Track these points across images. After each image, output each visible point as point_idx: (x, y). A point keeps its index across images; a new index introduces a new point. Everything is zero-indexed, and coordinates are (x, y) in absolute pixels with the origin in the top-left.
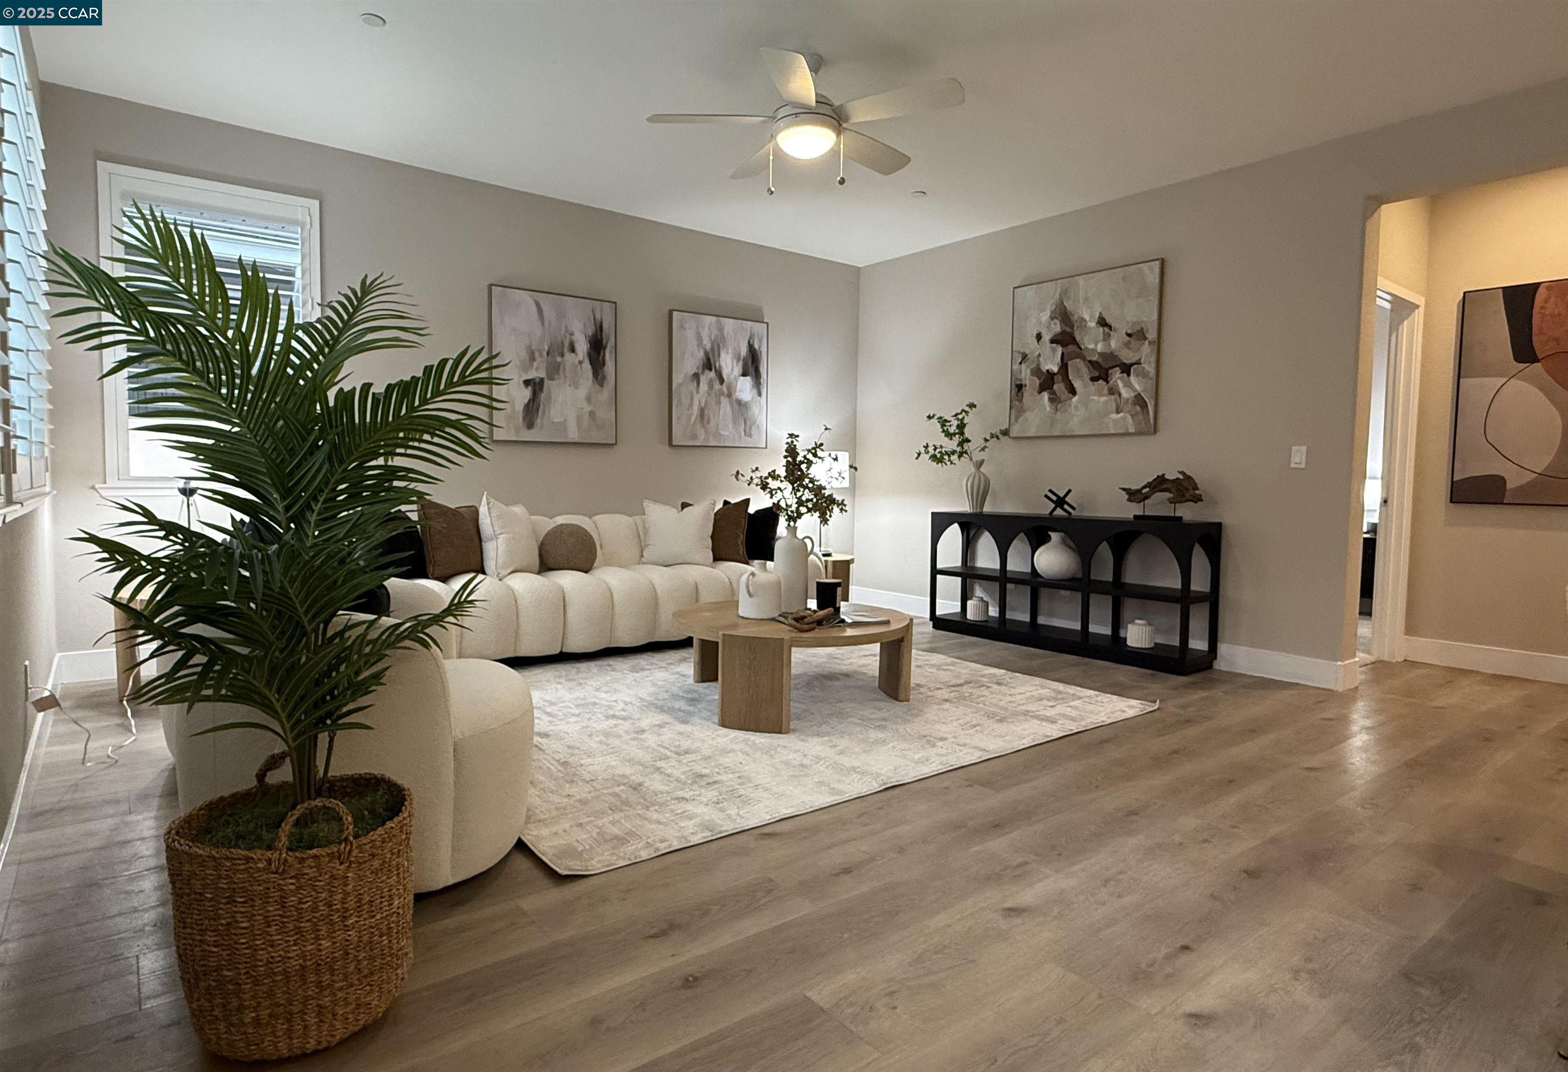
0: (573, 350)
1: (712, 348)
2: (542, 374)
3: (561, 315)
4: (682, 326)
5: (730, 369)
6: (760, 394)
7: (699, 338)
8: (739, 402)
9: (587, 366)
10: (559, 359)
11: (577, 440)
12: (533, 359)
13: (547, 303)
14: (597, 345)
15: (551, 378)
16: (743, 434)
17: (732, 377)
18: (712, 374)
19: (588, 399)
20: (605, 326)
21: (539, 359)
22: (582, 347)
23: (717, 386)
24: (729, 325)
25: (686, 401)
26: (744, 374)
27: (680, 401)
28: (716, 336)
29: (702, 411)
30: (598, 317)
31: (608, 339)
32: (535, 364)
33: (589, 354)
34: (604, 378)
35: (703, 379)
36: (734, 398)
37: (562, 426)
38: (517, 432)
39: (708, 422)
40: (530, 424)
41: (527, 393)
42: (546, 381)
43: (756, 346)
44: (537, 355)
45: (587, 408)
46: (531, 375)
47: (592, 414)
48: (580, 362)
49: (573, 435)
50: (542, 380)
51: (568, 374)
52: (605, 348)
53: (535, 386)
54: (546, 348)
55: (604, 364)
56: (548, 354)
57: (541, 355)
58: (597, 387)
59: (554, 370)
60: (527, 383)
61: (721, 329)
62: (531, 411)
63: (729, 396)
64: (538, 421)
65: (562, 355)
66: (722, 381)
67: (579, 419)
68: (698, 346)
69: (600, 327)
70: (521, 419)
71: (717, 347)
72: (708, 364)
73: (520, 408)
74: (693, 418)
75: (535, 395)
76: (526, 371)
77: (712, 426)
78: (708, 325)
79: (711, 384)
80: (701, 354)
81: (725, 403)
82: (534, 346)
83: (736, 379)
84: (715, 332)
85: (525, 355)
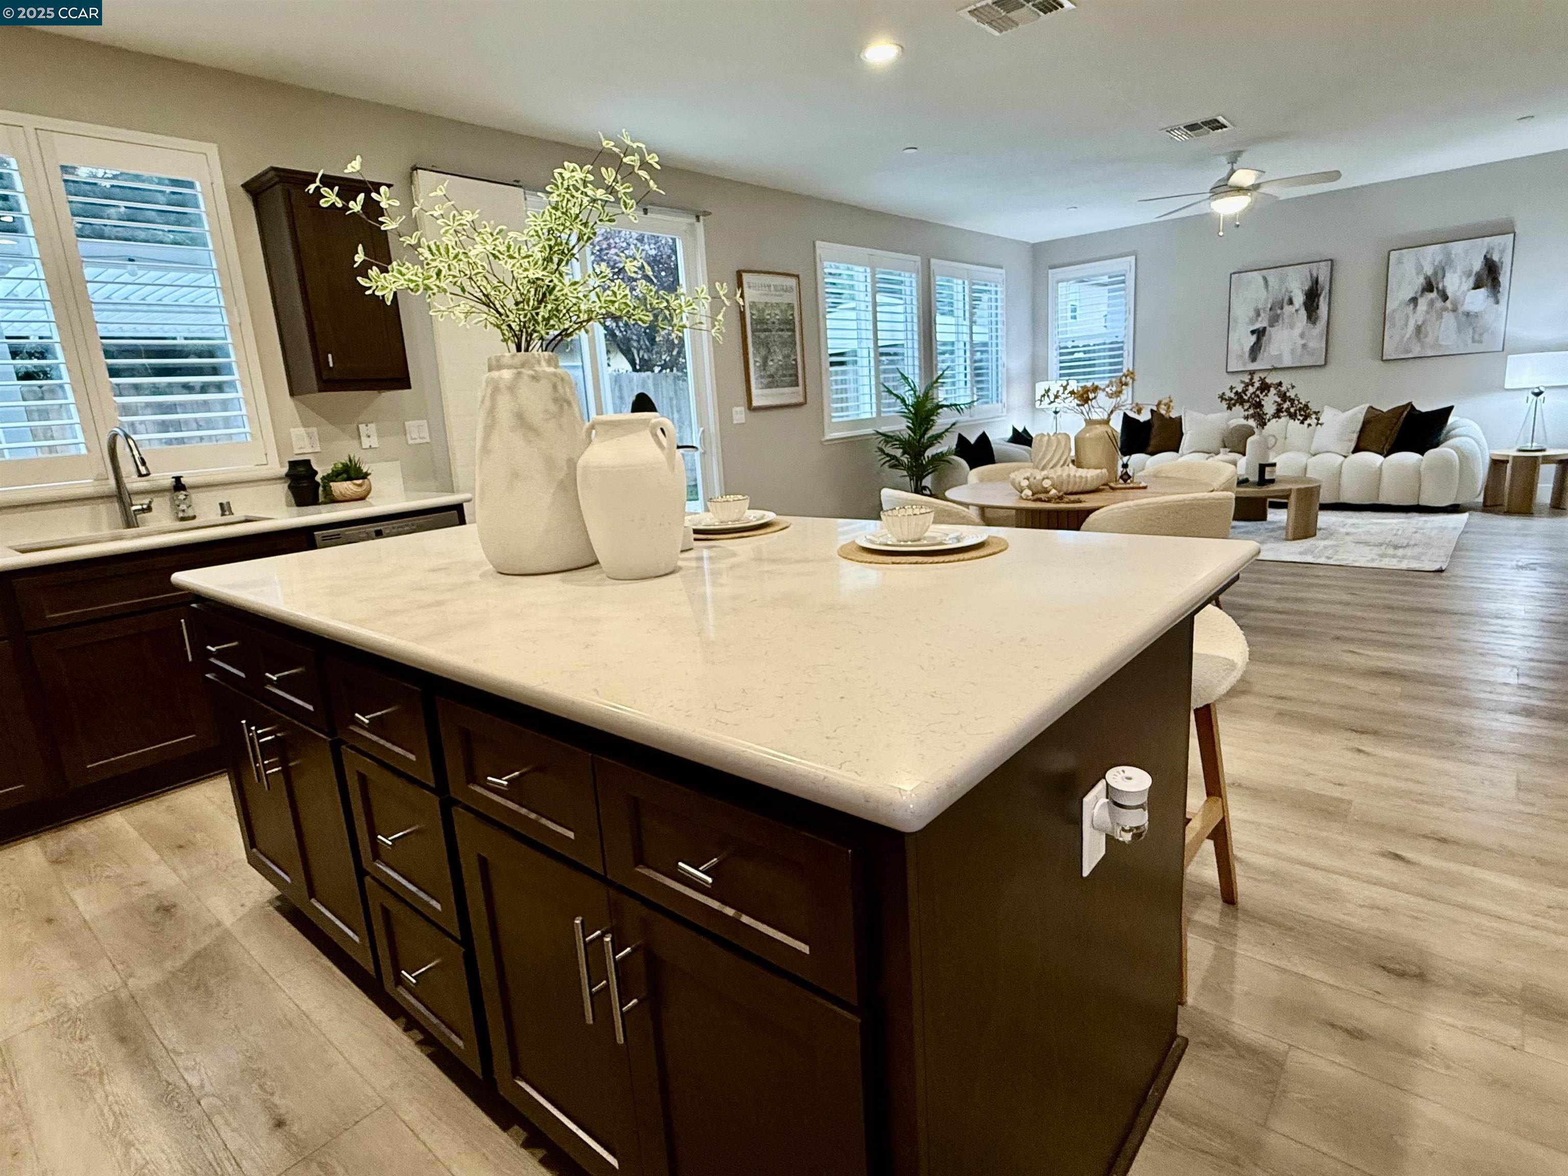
0: (1291, 302)
1: (1435, 273)
2: (1265, 324)
3: (1282, 281)
4: (1400, 262)
5: (1457, 285)
6: (1497, 302)
7: (1419, 268)
8: (1467, 314)
9: (1303, 313)
10: (1279, 311)
11: (1290, 365)
12: (1258, 315)
13: (1272, 276)
14: (1313, 296)
15: (1271, 325)
16: (1470, 341)
17: (1460, 293)
18: (1434, 295)
19: (1302, 336)
20: (1321, 280)
21: (1262, 315)
22: (1299, 299)
23: (1439, 304)
24: (1458, 248)
25: (1400, 323)
26: (1478, 286)
27: (1393, 325)
28: (1440, 262)
29: (1418, 329)
30: (1315, 275)
31: (1323, 288)
32: (1260, 319)
33: (1305, 303)
34: (1317, 318)
35: (1421, 300)
36: (1460, 310)
37: (1279, 357)
38: (1244, 365)
39: (1426, 336)
40: (1254, 358)
41: (1253, 338)
42: (1268, 328)
43: (1496, 258)
44: (1262, 312)
45: (1300, 342)
46: (1257, 326)
47: (1304, 346)
48: (1297, 311)
49: (1287, 363)
50: (1265, 328)
51: (1286, 321)
52: (1318, 296)
53: (1260, 333)
54: (1269, 306)
55: (1318, 307)
56: (1271, 309)
57: (1265, 311)
58: (1312, 326)
59: (1274, 320)
60: (1253, 332)
61: (1448, 255)
62: (1255, 351)
63: (1454, 310)
64: (1260, 357)
65: (1282, 308)
66: (1445, 298)
67: (1293, 351)
68: (1418, 274)
69: (1316, 281)
70: (1247, 355)
71: (1441, 271)
72: (1429, 287)
73: (1247, 349)
74: (1407, 336)
75: (1259, 340)
76: (1253, 324)
77: (1430, 339)
78: (1431, 256)
79: (1431, 303)
80: (1421, 280)
81: (1448, 317)
82: (1260, 306)
83: (1464, 294)
84: (1439, 258)
85: (1252, 314)
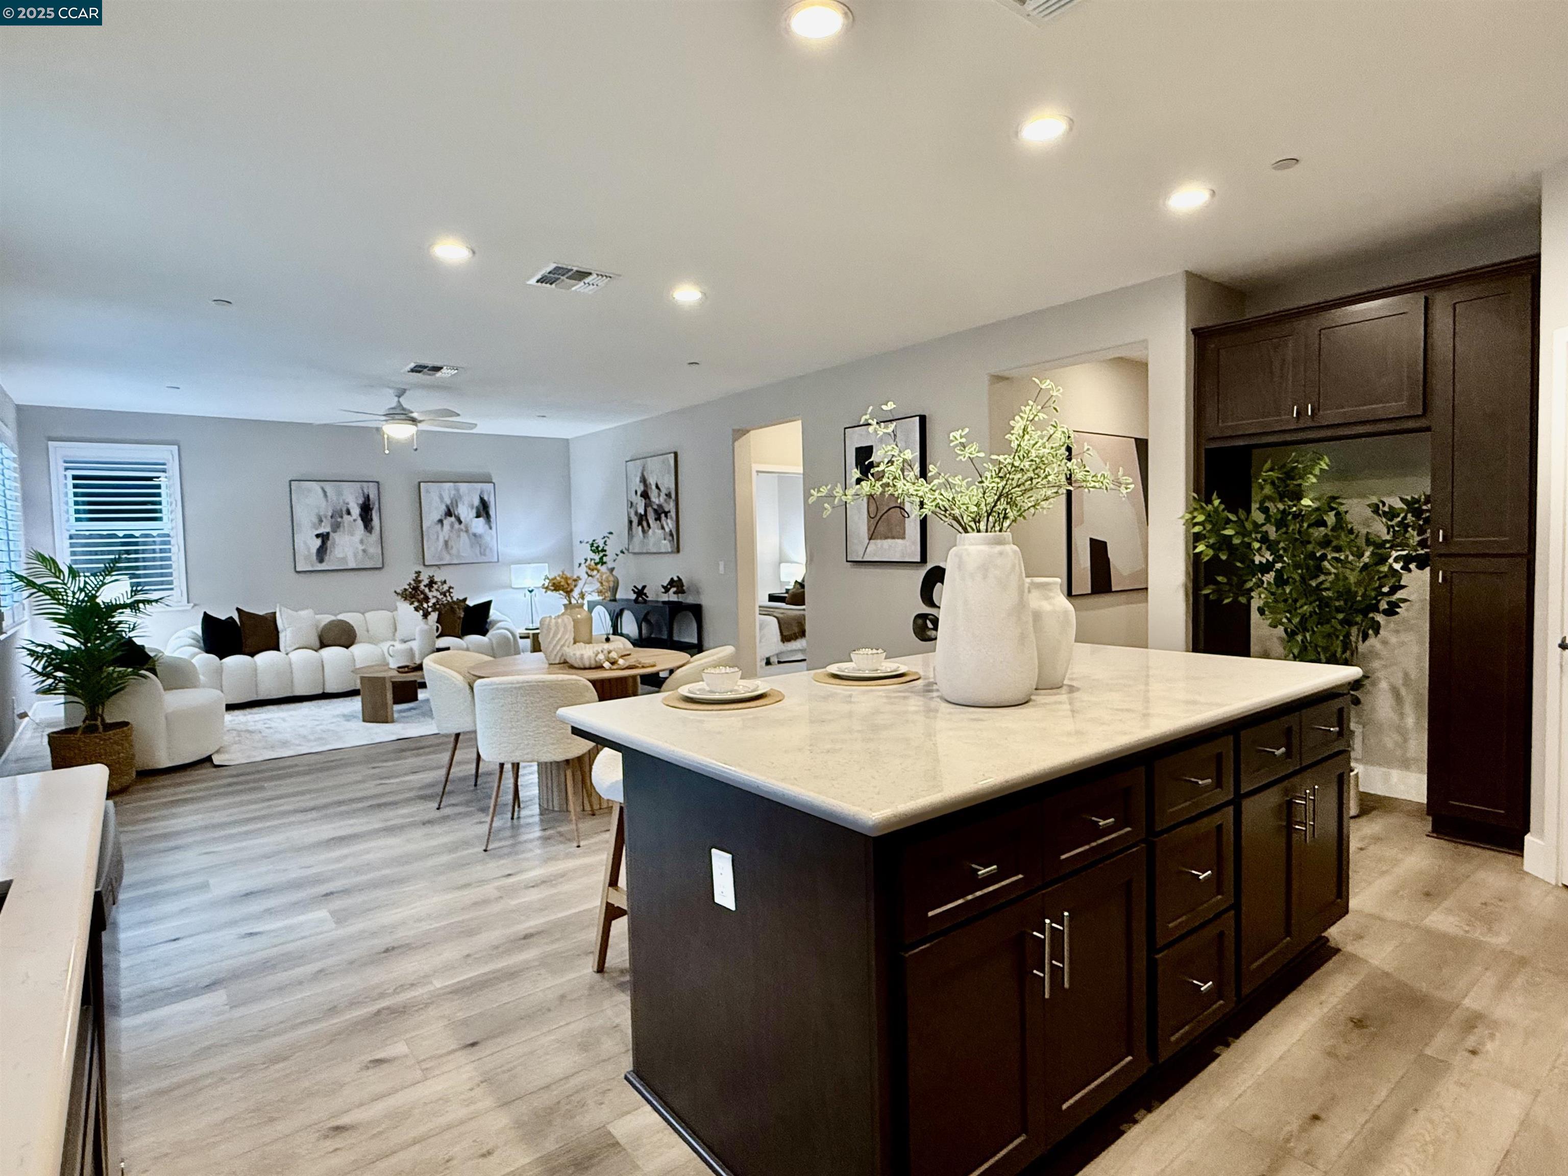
0: (349, 513)
1: (452, 503)
2: (328, 529)
3: (339, 493)
4: (427, 491)
5: (466, 513)
6: (491, 528)
7: (441, 498)
8: (475, 535)
9: (360, 522)
10: (339, 520)
11: (355, 567)
12: (321, 521)
13: (328, 487)
14: (366, 510)
15: (334, 531)
16: (478, 554)
17: (468, 519)
18: (453, 519)
19: (362, 542)
20: (371, 496)
22: (356, 511)
23: (457, 525)
24: (463, 487)
25: (434, 537)
26: (478, 516)
27: (429, 537)
28: (454, 496)
29: (446, 543)
30: (366, 491)
31: (374, 504)
32: (323, 525)
33: (361, 515)
34: (372, 528)
35: (445, 522)
36: (470, 532)
37: (344, 559)
38: (313, 565)
39: (452, 549)
40: (321, 560)
41: (318, 542)
42: (332, 534)
43: (486, 498)
44: (324, 520)
45: (361, 547)
46: (321, 531)
47: (365, 550)
48: (355, 520)
49: (352, 565)
50: (328, 534)
51: (346, 529)
52: (371, 510)
53: (324, 538)
54: (330, 514)
55: (372, 520)
56: (332, 517)
57: (326, 517)
58: (368, 534)
59: (336, 527)
60: (318, 536)
61: (458, 490)
62: (321, 553)
63: (467, 531)
64: (327, 558)
65: (342, 517)
66: (460, 522)
67: (355, 555)
68: (441, 502)
69: (367, 498)
70: (315, 558)
71: (455, 502)
72: (449, 513)
73: (314, 551)
74: (439, 549)
75: (324, 543)
76: (317, 529)
77: (454, 551)
78: (448, 489)
79: (452, 525)
80: (443, 508)
81: (464, 535)
82: (322, 513)
83: (471, 520)
84: (453, 492)
85: (315, 520)
